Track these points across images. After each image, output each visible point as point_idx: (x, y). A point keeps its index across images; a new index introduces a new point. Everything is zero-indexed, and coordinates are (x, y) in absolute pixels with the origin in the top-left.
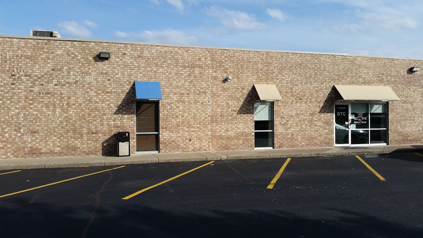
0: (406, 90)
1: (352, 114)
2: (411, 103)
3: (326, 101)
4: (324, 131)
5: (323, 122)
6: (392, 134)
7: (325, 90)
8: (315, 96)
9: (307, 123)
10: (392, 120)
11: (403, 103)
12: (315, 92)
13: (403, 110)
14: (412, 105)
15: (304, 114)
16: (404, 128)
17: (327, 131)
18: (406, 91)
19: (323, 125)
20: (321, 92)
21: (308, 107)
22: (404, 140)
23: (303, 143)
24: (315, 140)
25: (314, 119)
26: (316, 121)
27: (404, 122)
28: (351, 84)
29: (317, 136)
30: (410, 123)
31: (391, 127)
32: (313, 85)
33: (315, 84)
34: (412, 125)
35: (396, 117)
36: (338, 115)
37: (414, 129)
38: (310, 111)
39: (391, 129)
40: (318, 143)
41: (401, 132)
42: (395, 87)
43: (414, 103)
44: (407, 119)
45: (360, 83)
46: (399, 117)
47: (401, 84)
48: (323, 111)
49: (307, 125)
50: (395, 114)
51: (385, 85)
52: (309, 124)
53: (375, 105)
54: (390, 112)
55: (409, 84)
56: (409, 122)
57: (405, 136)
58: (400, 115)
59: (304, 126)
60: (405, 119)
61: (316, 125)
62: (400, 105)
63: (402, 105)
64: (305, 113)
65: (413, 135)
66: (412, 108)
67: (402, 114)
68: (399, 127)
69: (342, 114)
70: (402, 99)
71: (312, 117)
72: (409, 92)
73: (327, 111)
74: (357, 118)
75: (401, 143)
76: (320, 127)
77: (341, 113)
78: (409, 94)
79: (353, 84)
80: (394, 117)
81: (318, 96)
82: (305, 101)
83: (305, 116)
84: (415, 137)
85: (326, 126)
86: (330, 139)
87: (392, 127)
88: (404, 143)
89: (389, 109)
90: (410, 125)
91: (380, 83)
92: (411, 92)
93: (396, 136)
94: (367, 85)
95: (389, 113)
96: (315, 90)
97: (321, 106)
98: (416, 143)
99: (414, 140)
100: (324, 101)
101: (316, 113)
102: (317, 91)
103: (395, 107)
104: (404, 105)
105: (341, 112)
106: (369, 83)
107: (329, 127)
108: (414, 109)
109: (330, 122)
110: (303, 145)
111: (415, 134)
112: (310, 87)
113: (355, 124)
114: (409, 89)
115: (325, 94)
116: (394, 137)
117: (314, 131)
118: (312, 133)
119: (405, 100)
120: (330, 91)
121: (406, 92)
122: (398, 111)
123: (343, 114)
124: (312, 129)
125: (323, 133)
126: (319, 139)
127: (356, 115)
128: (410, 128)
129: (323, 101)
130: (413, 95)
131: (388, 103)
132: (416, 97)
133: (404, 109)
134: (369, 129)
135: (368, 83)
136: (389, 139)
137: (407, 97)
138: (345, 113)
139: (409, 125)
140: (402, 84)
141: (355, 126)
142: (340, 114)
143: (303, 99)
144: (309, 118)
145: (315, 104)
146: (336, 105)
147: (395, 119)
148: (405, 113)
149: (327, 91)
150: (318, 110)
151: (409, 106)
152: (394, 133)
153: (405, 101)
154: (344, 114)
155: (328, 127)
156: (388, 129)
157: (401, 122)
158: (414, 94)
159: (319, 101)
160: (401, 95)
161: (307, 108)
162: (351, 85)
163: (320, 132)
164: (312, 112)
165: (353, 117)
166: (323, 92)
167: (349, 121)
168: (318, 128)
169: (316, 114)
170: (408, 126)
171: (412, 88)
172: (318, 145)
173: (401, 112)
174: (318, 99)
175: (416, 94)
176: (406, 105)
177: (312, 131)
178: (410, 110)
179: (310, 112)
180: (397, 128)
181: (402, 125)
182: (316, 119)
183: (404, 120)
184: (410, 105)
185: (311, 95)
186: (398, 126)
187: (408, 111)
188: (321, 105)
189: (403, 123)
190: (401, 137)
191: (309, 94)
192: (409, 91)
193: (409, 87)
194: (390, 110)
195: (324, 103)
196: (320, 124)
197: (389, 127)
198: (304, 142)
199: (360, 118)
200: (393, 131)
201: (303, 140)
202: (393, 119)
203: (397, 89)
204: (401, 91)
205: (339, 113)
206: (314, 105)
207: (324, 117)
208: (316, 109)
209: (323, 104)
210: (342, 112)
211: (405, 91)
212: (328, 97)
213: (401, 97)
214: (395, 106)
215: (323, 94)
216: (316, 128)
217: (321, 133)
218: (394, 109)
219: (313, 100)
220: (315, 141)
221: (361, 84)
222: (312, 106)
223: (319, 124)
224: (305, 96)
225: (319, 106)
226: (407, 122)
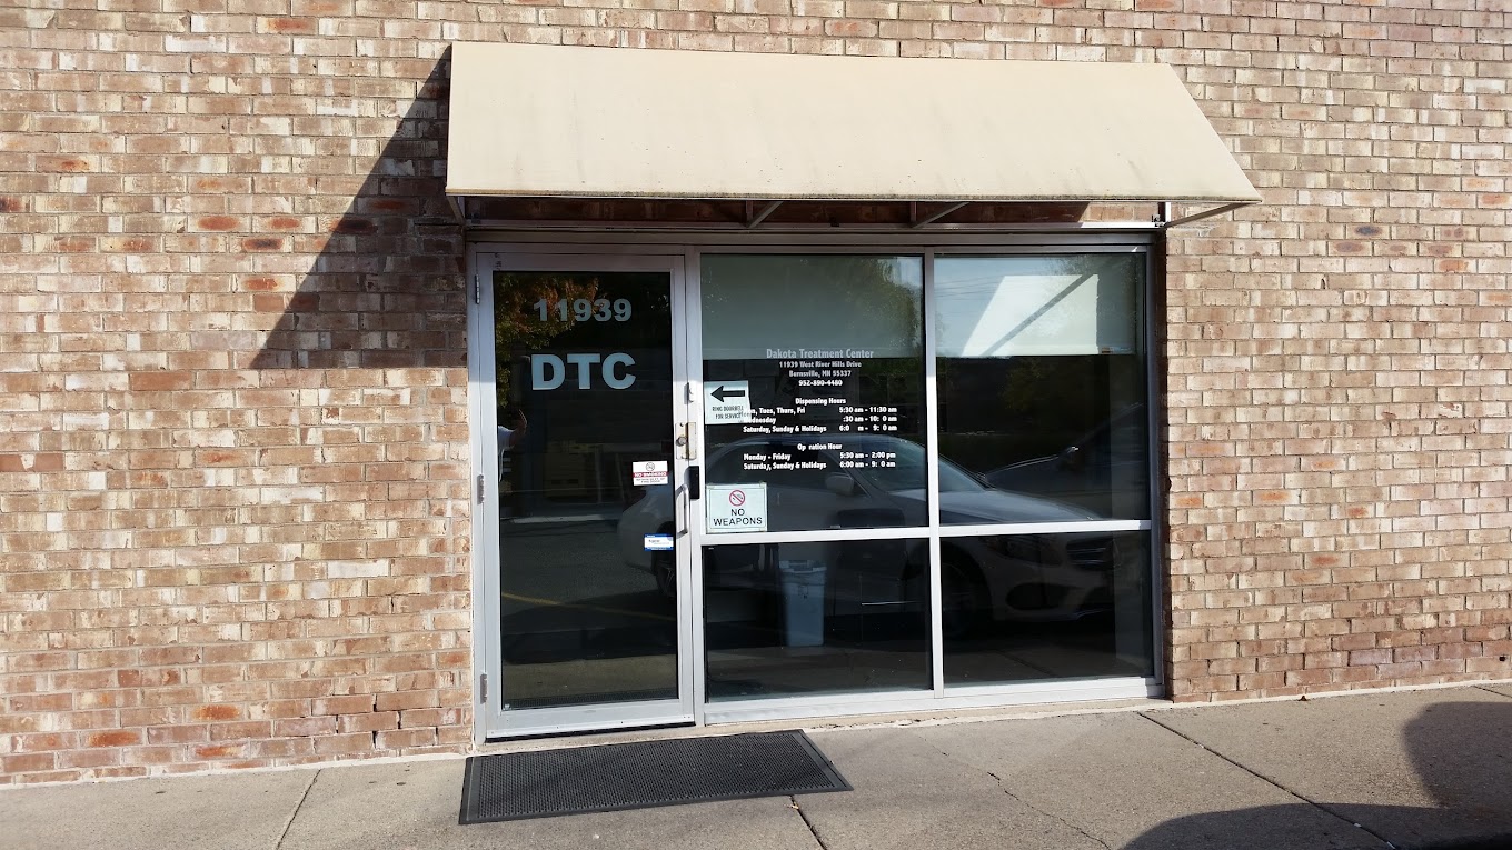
0: (1374, 108)
1: (713, 371)
2: (1440, 251)
3: (348, 225)
4: (334, 568)
5: (314, 474)
6: (1211, 582)
7: (343, 96)
8: (205, 165)
9: (97, 481)
10: (1206, 431)
11: (1348, 248)
12: (206, 127)
13: (1346, 320)
14: (1452, 267)
15: (52, 380)
16: (1356, 513)
17: (380, 568)
18: (1381, 115)
19: (322, 512)
20: (280, 126)
21: (106, 296)
22: (1352, 636)
23: (49, 723)
24: (208, 677)
25: (197, 439)
26: (218, 457)
27: (1359, 446)
28: (683, 39)
29: (230, 631)
30: (1424, 459)
31: (1196, 502)
32: (173, 44)
33: (199, 23)
34: (1456, 475)
35: (1259, 398)
36: (539, 384)
37: (1473, 523)
38: (134, 342)
39: (1200, 533)
40: (257, 713)
41: (1321, 560)
42: (1244, 76)
43: (1471, 248)
44: (1389, 419)
45: (799, 27)
46: (1290, 397)
47: (1318, 46)
48: (310, 341)
49: (93, 504)
50: (1245, 363)
51: (1118, 53)
52: (123, 499)
53: (1006, 277)
54: (1185, 342)
55: (1408, 49)
56: (1414, 443)
57: (1363, 593)
58: (1312, 375)
59: (55, 522)
60: (1366, 413)
61: (218, 508)
62: (1307, 265)
63: (1336, 266)
64: (64, 370)
65: (1464, 591)
66: (1453, 298)
67: (1337, 363)
68: (1293, 506)
69: (596, 370)
70: (1333, 199)
71: (168, 416)
72: (1416, 133)
73: (374, 341)
74: (782, 420)
75: (1318, 677)
76: (283, 523)
77: (584, 361)
78: (1410, 150)
79: (711, 40)
80: (1232, 393)
81: (245, 166)
82: (65, 224)
83: (70, 401)
84: (1491, 604)
85: (357, 510)
86: (412, 662)
87: (1210, 499)
88: (1354, 674)
89: (1173, 315)
90: (1428, 476)
91: (1061, 35)
92: (1441, 134)
93: (1260, 598)
94: (892, 46)
95: (1172, 349)
96: (197, 105)
97: (288, 286)
98: (1495, 665)
99: (1470, 639)
100: (328, 223)
101: (219, 361)
102: (224, 108)
103: (1246, 292)
104: (1354, 265)
105: (572, 358)
106: (916, 30)
107: (405, 525)
108: (1473, 315)
109: (418, 471)
110: (53, 740)
111: (1488, 568)
112: (132, 62)
113: (754, 477)
114: (1418, 101)
115: (340, 142)
116: (1232, 617)
117: (192, 576)
118: (167, 594)
119: (1365, 217)
120: (404, 109)
121: (1373, 132)
122: (1288, 331)
123: (614, 371)
124: (167, 557)
125: (318, 590)
126: (262, 670)
127: (771, 383)
128: (1426, 508)
129: (309, 225)
130: (1455, 168)
131: (1156, 241)
132: (1497, 186)
133: (1358, 314)
134: (935, 532)
135: (899, 30)
136: (1177, 635)
137: (1387, 186)
138: (628, 360)
139: (1413, 476)
140: (1334, 46)
141: (756, 497)
142: (572, 370)
143: (41, 204)
144: (125, 434)
145: (196, 264)
146: (498, 277)
147: (1242, 416)
148: (1374, 356)
149: (369, 108)
150: (249, 328)
151: (1414, 277)
152: (1230, 564)
153: (1368, 230)
154: (620, 371)
155: (385, 530)
156: (1165, 530)
157: (1319, 447)
158: (1471, 152)
159: (260, 227)
160: (1315, 164)
161: (93, 305)
162: (676, 46)
163: (276, 592)
164: (161, 360)
165: (739, 409)
166: (308, 126)
167: (679, 451)
168: (253, 535)
169: (215, 378)
170: (1398, 494)
171: (1448, 89)
172: (255, 731)
173: (1318, 343)
174: (249, 204)
175: (1497, 151)
176: (1379, 265)
177: (167, 577)
178: (1425, 315)
179: (142, 360)
180: (1270, 513)
181: (1337, 481)
182: (226, 439)
183: (1358, 427)
184: (1425, 265)
185: (152, 152)
186: (1277, 495)
187: (1408, 331)
188: (292, 271)
189: (1348, 458)
190: (1324, 611)
191: (119, 145)
192: (1410, 116)
193: (1412, 82)
194: (1189, 321)
195: (326, 252)
196: (271, 488)
197: (1173, 502)
198: (58, 704)
199: (814, 415)
200: (1222, 549)
201: (45, 686)
202: (1217, 420)
203: (1263, 94)
204: (1322, 114)
205: (555, 361)
206: (195, 279)
207: (334, 412)
208: (220, 320)
209: (307, 262)
210: (595, 358)
211: (1362, 114)
212: (378, 177)
213: (1321, 179)
214: (1240, 282)
215: (308, 147)
216: (219, 535)
217: (294, 592)
218: (1236, 308)
219: (178, 213)
220: (215, 695)
221: (807, 35)
222: (158, 284)
223: (269, 496)
224: (69, 165)
225: (260, 283)
226: (1387, 444)
